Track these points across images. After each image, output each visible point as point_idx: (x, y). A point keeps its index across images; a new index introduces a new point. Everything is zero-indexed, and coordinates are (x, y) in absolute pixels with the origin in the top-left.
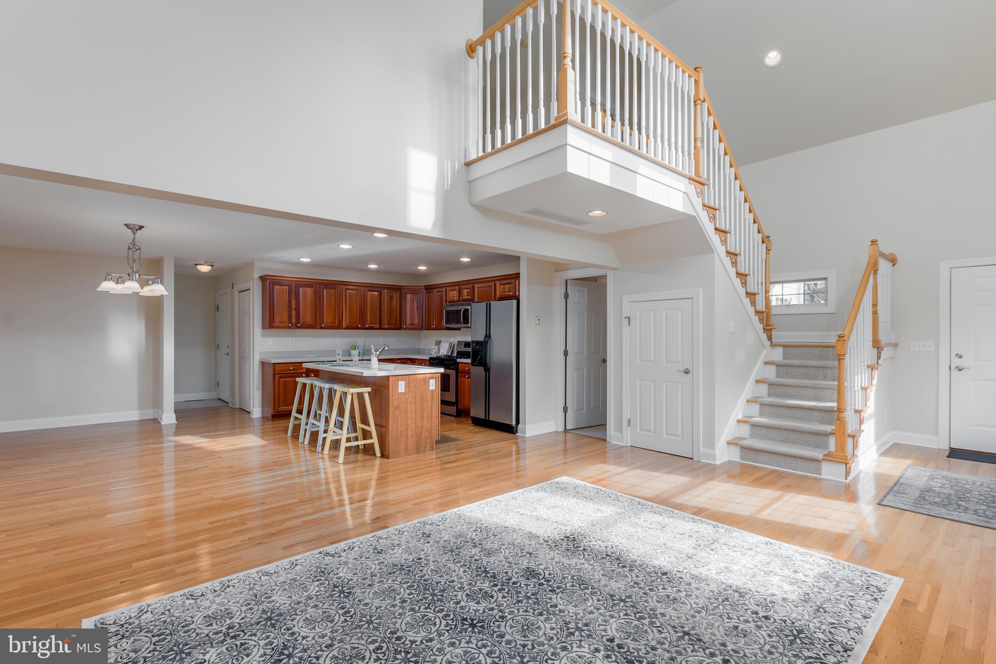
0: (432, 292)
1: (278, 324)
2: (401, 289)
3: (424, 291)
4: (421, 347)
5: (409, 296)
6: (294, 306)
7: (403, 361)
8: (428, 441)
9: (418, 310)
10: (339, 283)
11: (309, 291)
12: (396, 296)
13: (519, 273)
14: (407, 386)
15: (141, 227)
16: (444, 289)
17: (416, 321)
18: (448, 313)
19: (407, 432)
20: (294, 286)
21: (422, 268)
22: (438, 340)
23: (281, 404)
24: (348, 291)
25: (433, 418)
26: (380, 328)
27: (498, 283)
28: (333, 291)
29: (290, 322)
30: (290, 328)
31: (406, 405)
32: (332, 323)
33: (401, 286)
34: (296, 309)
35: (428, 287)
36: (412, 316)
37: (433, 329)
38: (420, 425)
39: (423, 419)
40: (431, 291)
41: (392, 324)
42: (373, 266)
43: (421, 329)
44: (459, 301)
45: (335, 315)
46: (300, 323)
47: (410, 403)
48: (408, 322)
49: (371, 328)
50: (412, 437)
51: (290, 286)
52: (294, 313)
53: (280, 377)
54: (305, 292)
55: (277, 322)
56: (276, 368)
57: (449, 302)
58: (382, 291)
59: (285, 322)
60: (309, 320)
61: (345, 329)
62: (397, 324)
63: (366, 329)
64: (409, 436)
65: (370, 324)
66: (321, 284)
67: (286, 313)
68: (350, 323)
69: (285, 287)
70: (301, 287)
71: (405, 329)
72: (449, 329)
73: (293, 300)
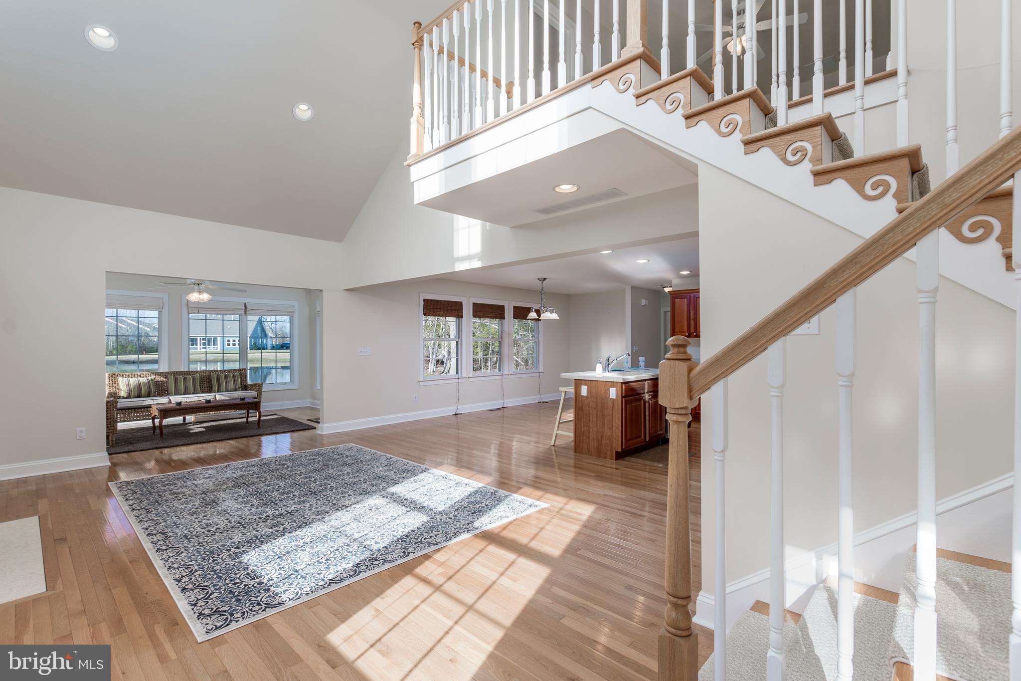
8: (609, 448)
14: (589, 391)
15: (545, 279)
19: (589, 433)
25: (614, 427)
31: (588, 408)
38: (600, 430)
39: (603, 425)
47: (592, 408)
50: (594, 439)
52: (692, 322)
64: (591, 438)
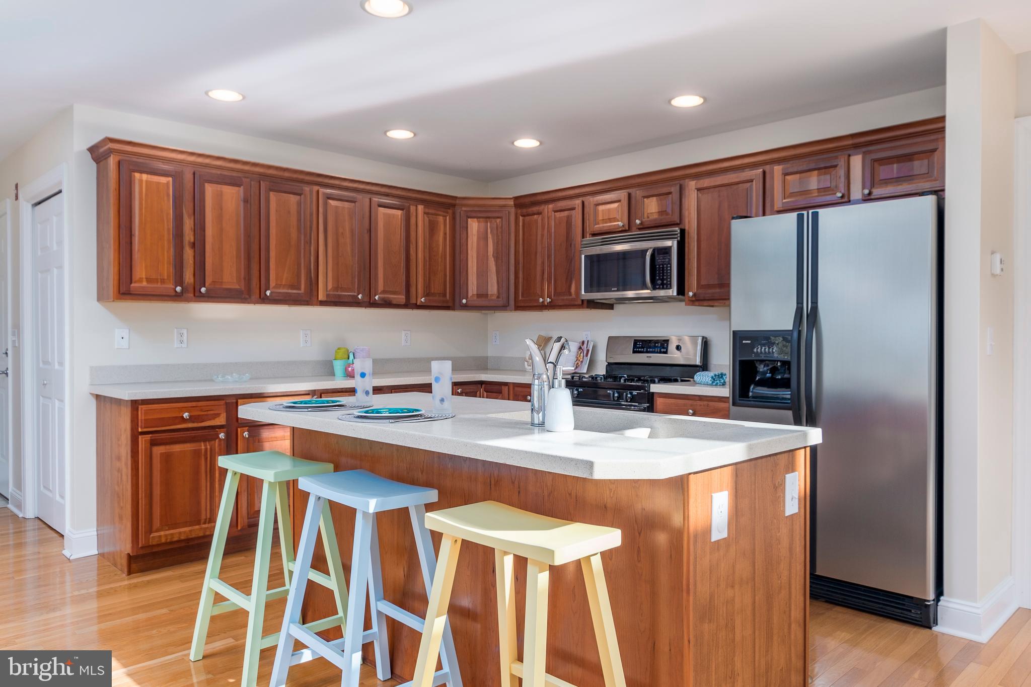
0: (539, 213)
1: (145, 284)
2: (454, 206)
3: (513, 210)
4: (490, 354)
5: (474, 226)
6: (189, 236)
7: (469, 388)
9: (497, 258)
10: (308, 178)
11: (232, 195)
12: (443, 222)
13: (942, 119)
16: (578, 202)
17: (493, 288)
18: (593, 261)
20: (188, 177)
21: (526, 143)
22: (543, 334)
23: (157, 523)
24: (332, 203)
26: (407, 305)
27: (778, 169)
28: (293, 199)
29: (179, 281)
30: (177, 297)
32: (292, 287)
33: (456, 198)
34: (193, 245)
35: (522, 201)
36: (482, 274)
37: (543, 307)
40: (535, 209)
41: (434, 294)
42: (400, 135)
43: (504, 307)
44: (629, 230)
45: (299, 265)
46: (207, 284)
48: (472, 289)
49: (387, 304)
51: (177, 177)
52: (189, 253)
53: (153, 443)
54: (219, 196)
55: (140, 280)
56: (141, 416)
57: (594, 235)
58: (413, 208)
59: (163, 281)
60: (231, 277)
61: (323, 303)
62: (445, 295)
63: (373, 304)
65: (384, 292)
66: (263, 176)
67: (167, 253)
68: (336, 288)
69: (163, 180)
70: (210, 182)
71: (465, 307)
72: (592, 304)
73: (185, 217)
